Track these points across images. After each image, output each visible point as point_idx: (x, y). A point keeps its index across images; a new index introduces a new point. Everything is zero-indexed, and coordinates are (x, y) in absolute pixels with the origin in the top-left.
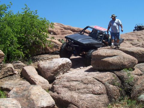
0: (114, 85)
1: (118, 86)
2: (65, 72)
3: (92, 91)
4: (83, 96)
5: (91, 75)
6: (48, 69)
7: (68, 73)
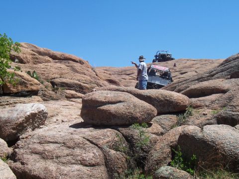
0: (117, 150)
1: (124, 152)
2: (36, 127)
3: (80, 161)
4: (66, 169)
5: (80, 133)
6: (7, 122)
7: (41, 130)
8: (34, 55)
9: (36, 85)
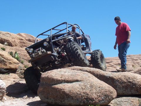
8: (22, 40)
9: (14, 64)
